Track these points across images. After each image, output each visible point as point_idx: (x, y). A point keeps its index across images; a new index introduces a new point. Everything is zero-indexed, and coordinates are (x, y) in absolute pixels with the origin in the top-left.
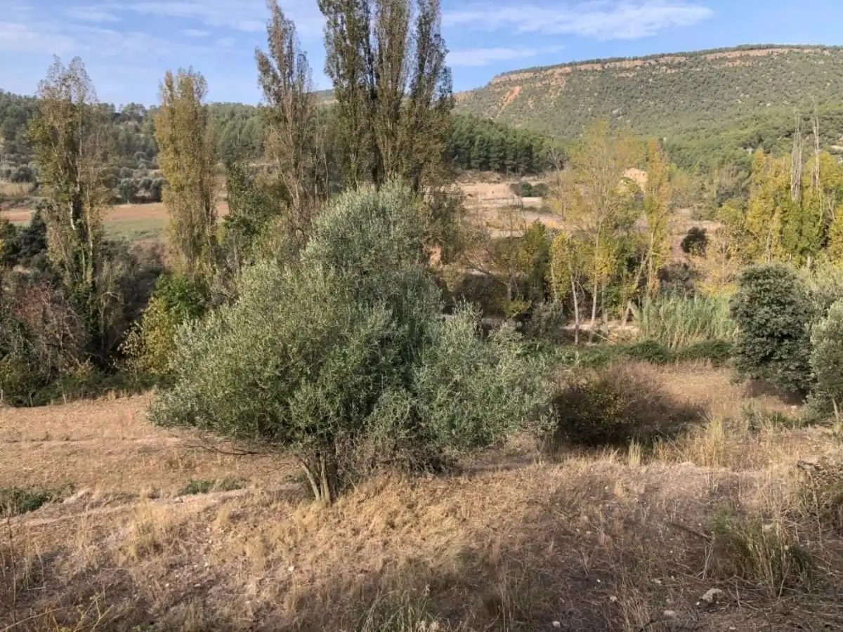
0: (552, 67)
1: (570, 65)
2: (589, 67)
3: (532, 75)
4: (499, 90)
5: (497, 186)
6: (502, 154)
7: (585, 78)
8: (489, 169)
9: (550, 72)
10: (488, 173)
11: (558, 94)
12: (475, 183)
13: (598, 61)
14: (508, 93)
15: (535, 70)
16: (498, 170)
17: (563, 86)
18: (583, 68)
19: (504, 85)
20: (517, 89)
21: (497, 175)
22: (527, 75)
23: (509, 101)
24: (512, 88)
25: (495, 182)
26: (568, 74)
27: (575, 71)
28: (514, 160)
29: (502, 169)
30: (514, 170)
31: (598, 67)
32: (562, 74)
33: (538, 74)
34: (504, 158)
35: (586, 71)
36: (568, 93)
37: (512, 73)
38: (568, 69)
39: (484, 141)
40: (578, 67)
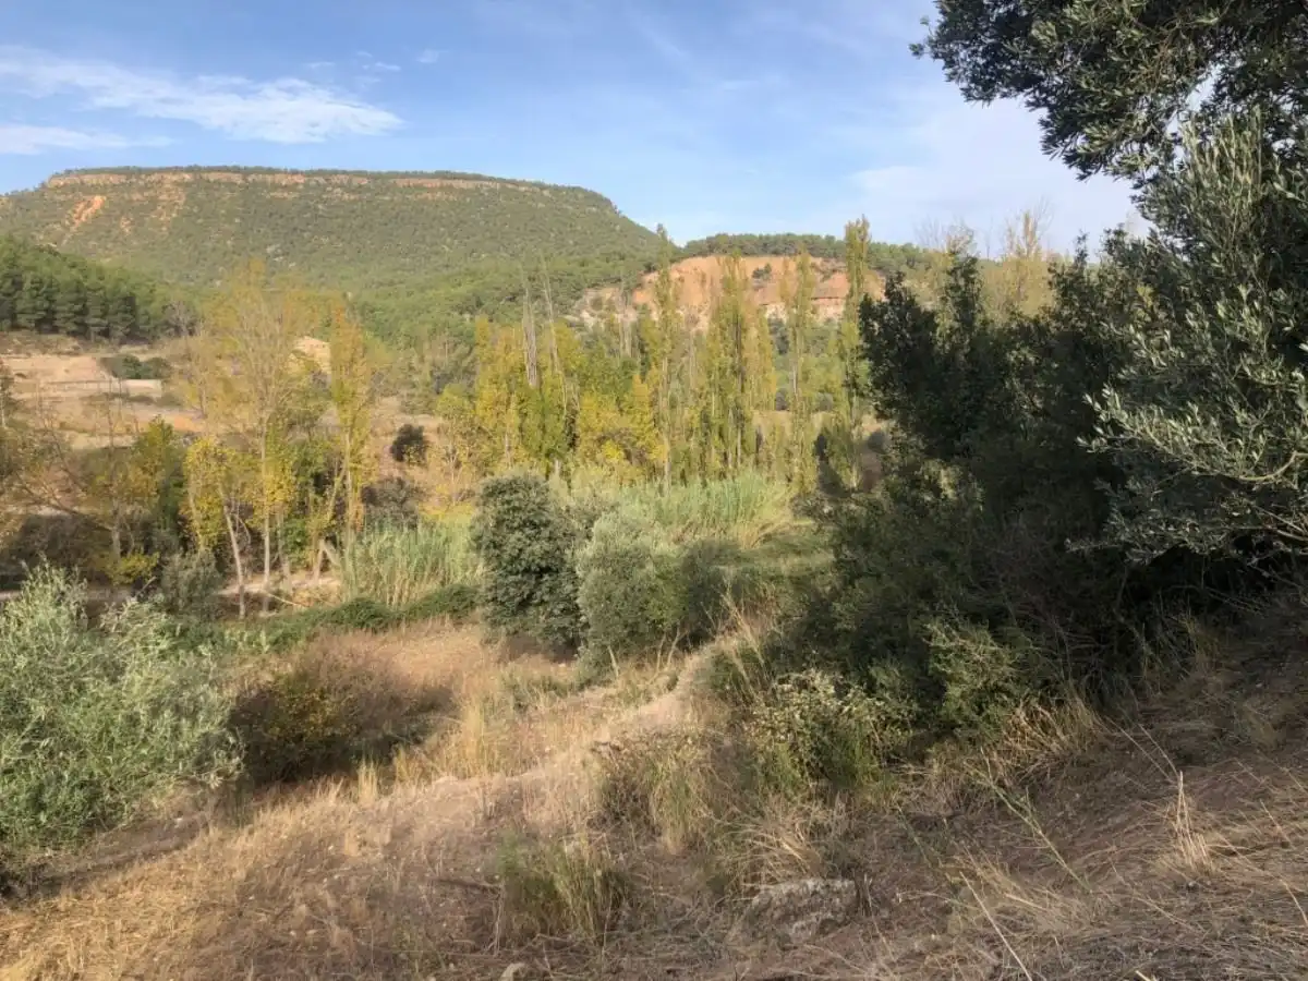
0: (161, 170)
1: (190, 170)
2: (223, 177)
3: (123, 179)
4: (62, 198)
5: (74, 360)
6: (78, 307)
7: (217, 194)
8: (55, 330)
9: (154, 178)
10: (53, 337)
11: (174, 215)
12: (29, 355)
13: (236, 170)
14: (81, 206)
15: (127, 172)
16: (73, 334)
17: (181, 202)
18: (212, 177)
19: (73, 191)
20: (98, 200)
21: (72, 343)
22: (113, 179)
23: (83, 219)
24: (88, 198)
25: (69, 353)
26: (188, 185)
27: (201, 183)
28: (102, 317)
29: (81, 332)
30: (106, 333)
31: (238, 179)
32: (177, 184)
33: (134, 180)
34: (83, 312)
35: (218, 182)
36: (189, 215)
37: (86, 172)
38: (187, 177)
39: (41, 282)
40: (205, 175)
